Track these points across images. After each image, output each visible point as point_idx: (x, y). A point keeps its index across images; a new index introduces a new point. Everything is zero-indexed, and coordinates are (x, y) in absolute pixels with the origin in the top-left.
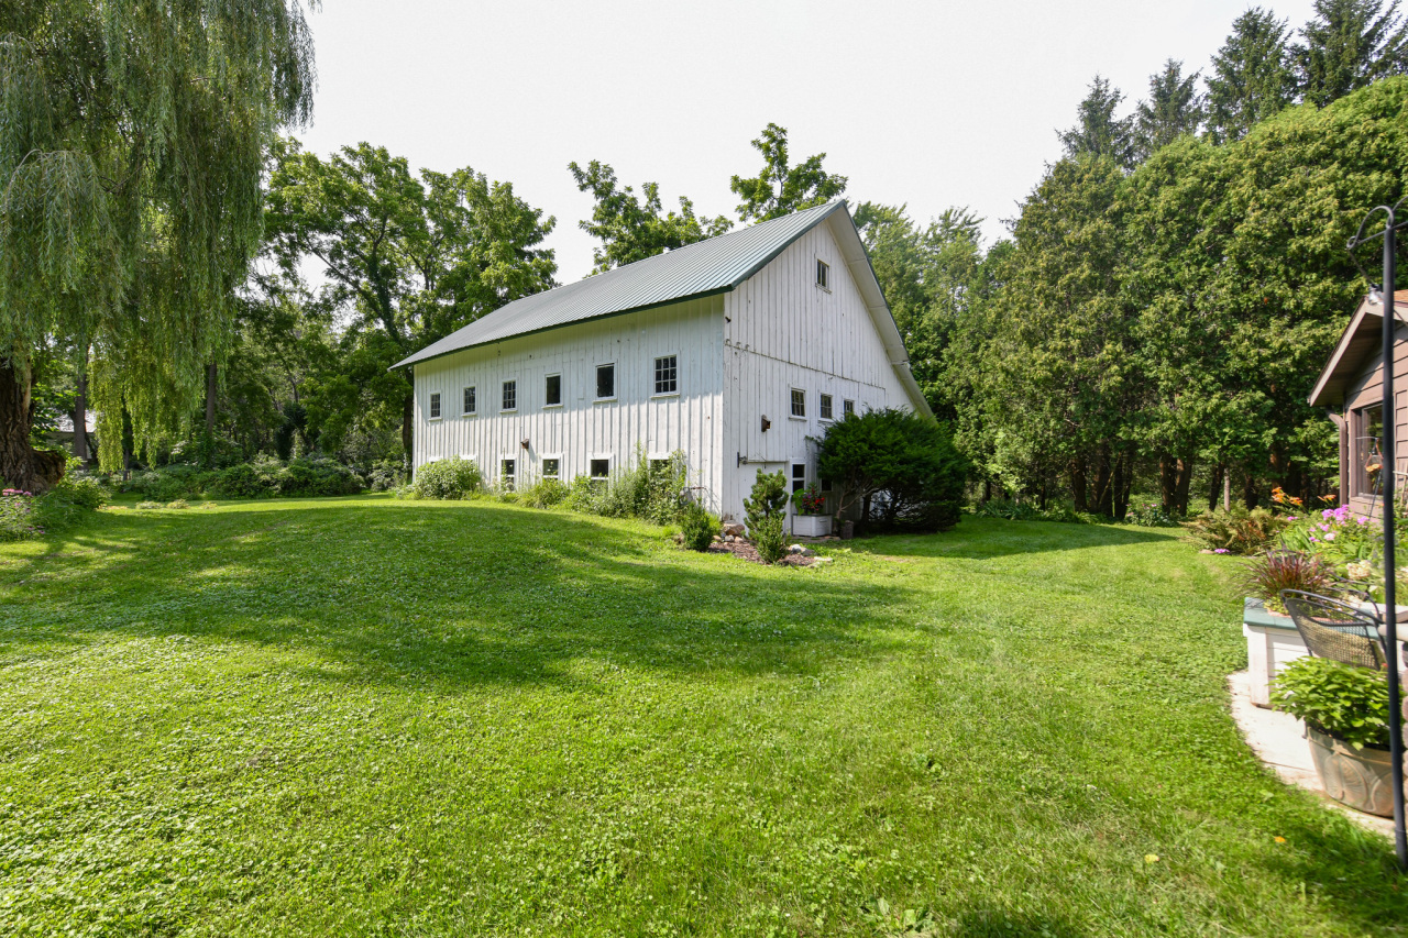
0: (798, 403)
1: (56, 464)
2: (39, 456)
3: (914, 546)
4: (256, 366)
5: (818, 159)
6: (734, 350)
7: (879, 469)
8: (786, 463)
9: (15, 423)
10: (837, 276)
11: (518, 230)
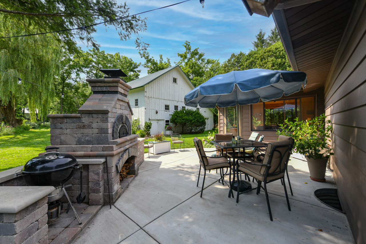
0: (167, 108)
1: (21, 121)
2: (17, 120)
3: (186, 136)
4: (71, 98)
5: (197, 49)
6: (148, 98)
7: (178, 121)
8: (164, 120)
9: (12, 113)
10: (180, 80)
11: (129, 67)
